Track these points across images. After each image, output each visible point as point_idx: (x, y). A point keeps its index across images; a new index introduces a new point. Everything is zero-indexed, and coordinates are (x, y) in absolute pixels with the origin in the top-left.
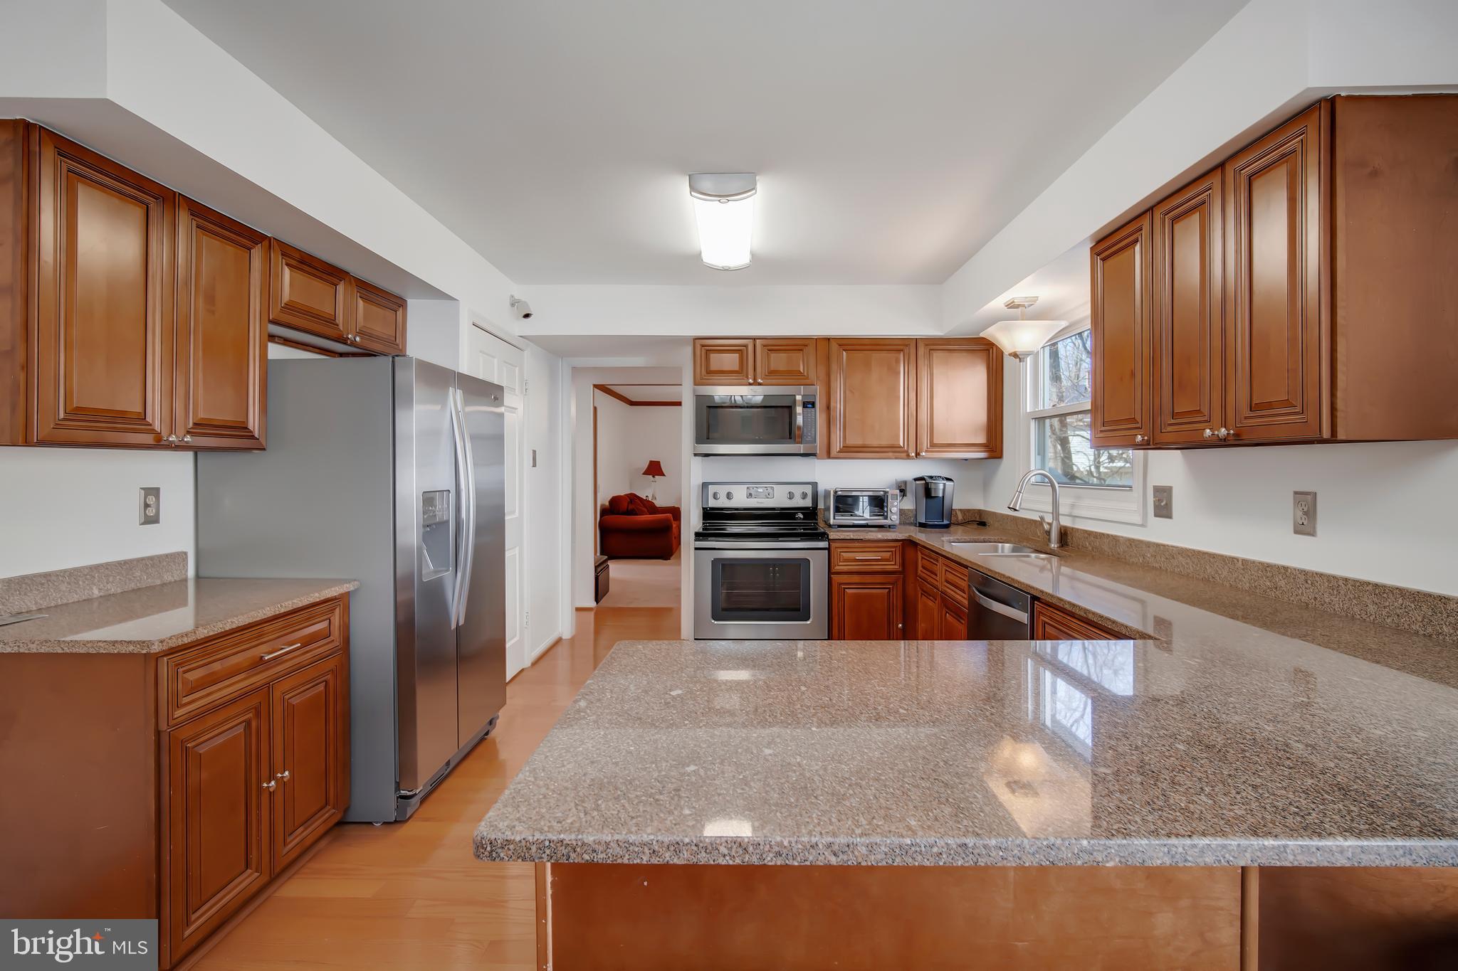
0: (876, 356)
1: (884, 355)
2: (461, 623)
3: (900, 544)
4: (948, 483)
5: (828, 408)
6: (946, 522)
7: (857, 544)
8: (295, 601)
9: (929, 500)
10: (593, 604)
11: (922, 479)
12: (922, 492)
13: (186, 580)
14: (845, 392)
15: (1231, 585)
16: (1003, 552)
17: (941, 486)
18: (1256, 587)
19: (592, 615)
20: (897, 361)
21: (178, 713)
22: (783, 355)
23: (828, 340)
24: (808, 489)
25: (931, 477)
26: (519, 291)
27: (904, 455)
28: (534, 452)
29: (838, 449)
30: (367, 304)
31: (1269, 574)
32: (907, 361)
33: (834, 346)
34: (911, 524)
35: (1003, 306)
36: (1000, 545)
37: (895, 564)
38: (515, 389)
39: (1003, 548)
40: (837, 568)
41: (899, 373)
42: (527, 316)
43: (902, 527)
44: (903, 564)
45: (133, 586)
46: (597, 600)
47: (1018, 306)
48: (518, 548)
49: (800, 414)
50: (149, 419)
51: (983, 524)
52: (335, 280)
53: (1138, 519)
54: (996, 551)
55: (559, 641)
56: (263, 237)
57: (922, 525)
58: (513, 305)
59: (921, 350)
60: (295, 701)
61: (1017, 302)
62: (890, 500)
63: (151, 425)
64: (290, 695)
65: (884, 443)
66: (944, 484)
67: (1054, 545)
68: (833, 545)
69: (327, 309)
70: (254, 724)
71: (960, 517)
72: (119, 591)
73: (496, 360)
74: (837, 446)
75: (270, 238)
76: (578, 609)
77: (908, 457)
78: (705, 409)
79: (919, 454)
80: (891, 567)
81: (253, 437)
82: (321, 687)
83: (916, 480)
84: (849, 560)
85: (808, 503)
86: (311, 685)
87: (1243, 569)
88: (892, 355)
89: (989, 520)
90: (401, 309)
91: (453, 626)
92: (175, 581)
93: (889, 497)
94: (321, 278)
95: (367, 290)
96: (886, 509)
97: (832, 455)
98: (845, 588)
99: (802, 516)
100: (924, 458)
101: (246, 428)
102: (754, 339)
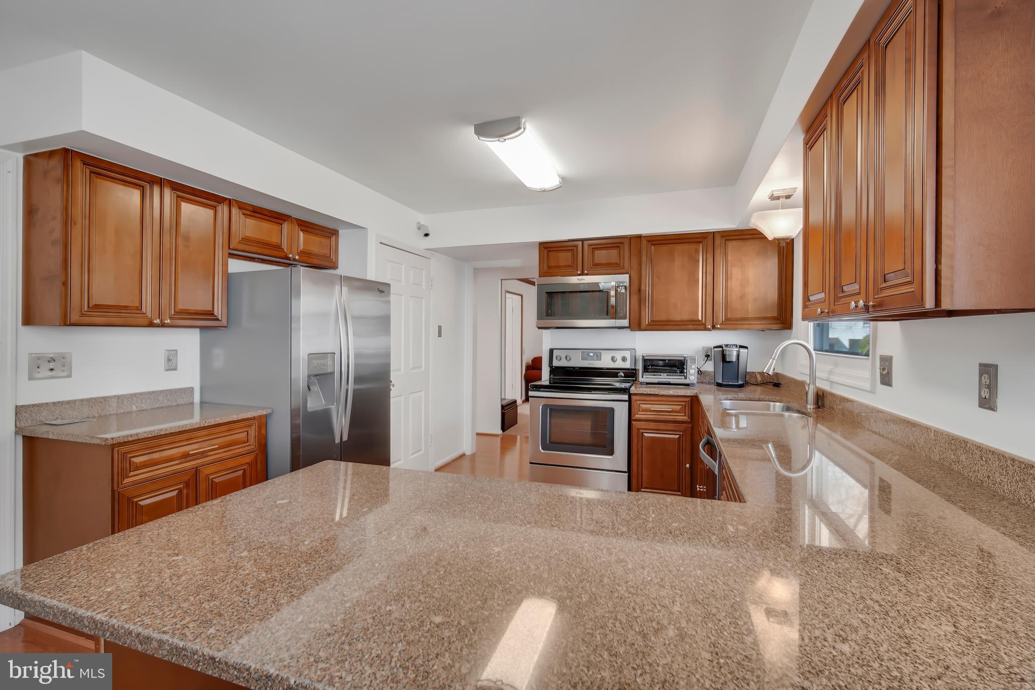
0: (679, 248)
1: (686, 247)
2: (345, 438)
3: (689, 399)
4: (742, 350)
5: (640, 290)
6: (740, 382)
7: (653, 398)
8: (217, 419)
9: (726, 364)
10: (500, 432)
11: (720, 347)
12: (720, 357)
13: (192, 403)
14: (653, 278)
15: (926, 455)
16: (774, 410)
17: (735, 353)
18: (944, 459)
19: (498, 440)
20: (697, 251)
21: (126, 481)
22: (604, 252)
23: (639, 237)
24: (627, 355)
25: (727, 346)
26: (423, 219)
27: (702, 327)
28: (440, 327)
29: (647, 323)
30: (306, 236)
31: (953, 447)
32: (705, 251)
33: (644, 242)
34: (709, 383)
35: (767, 198)
36: (772, 404)
37: (685, 416)
38: (422, 285)
39: (774, 406)
40: (637, 416)
41: (699, 260)
42: (426, 235)
43: (700, 385)
44: (692, 416)
45: (157, 405)
46: (504, 428)
47: (778, 198)
48: (423, 392)
49: (613, 296)
50: (144, 310)
51: (777, 385)
52: (281, 222)
53: (867, 386)
54: (768, 409)
55: (463, 455)
56: (225, 199)
57: (719, 385)
58: (419, 229)
59: (718, 241)
60: (217, 480)
61: (776, 194)
62: (689, 363)
63: (144, 314)
64: (213, 476)
65: (685, 318)
66: (739, 352)
67: (810, 407)
68: (634, 398)
69: (274, 239)
70: (185, 491)
71: (759, 378)
72: (149, 408)
73: (403, 266)
74: (646, 320)
75: (230, 200)
76: (478, 434)
77: (706, 329)
78: (544, 296)
79: (715, 327)
80: (681, 417)
81: (217, 320)
82: (241, 473)
83: (715, 347)
84: (647, 410)
85: (627, 365)
86: (230, 471)
87: (935, 440)
88: (693, 246)
89: (782, 381)
90: (334, 236)
91: (337, 440)
92: (185, 404)
93: (689, 361)
94: (268, 220)
95: (307, 226)
96: (685, 371)
97: (642, 328)
98: (643, 433)
99: (623, 375)
100: (718, 329)
101: (213, 314)
102: (583, 240)
